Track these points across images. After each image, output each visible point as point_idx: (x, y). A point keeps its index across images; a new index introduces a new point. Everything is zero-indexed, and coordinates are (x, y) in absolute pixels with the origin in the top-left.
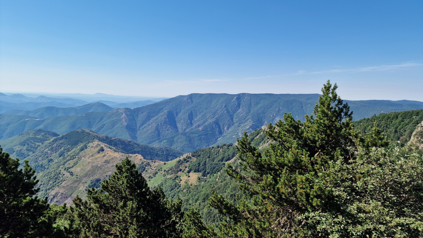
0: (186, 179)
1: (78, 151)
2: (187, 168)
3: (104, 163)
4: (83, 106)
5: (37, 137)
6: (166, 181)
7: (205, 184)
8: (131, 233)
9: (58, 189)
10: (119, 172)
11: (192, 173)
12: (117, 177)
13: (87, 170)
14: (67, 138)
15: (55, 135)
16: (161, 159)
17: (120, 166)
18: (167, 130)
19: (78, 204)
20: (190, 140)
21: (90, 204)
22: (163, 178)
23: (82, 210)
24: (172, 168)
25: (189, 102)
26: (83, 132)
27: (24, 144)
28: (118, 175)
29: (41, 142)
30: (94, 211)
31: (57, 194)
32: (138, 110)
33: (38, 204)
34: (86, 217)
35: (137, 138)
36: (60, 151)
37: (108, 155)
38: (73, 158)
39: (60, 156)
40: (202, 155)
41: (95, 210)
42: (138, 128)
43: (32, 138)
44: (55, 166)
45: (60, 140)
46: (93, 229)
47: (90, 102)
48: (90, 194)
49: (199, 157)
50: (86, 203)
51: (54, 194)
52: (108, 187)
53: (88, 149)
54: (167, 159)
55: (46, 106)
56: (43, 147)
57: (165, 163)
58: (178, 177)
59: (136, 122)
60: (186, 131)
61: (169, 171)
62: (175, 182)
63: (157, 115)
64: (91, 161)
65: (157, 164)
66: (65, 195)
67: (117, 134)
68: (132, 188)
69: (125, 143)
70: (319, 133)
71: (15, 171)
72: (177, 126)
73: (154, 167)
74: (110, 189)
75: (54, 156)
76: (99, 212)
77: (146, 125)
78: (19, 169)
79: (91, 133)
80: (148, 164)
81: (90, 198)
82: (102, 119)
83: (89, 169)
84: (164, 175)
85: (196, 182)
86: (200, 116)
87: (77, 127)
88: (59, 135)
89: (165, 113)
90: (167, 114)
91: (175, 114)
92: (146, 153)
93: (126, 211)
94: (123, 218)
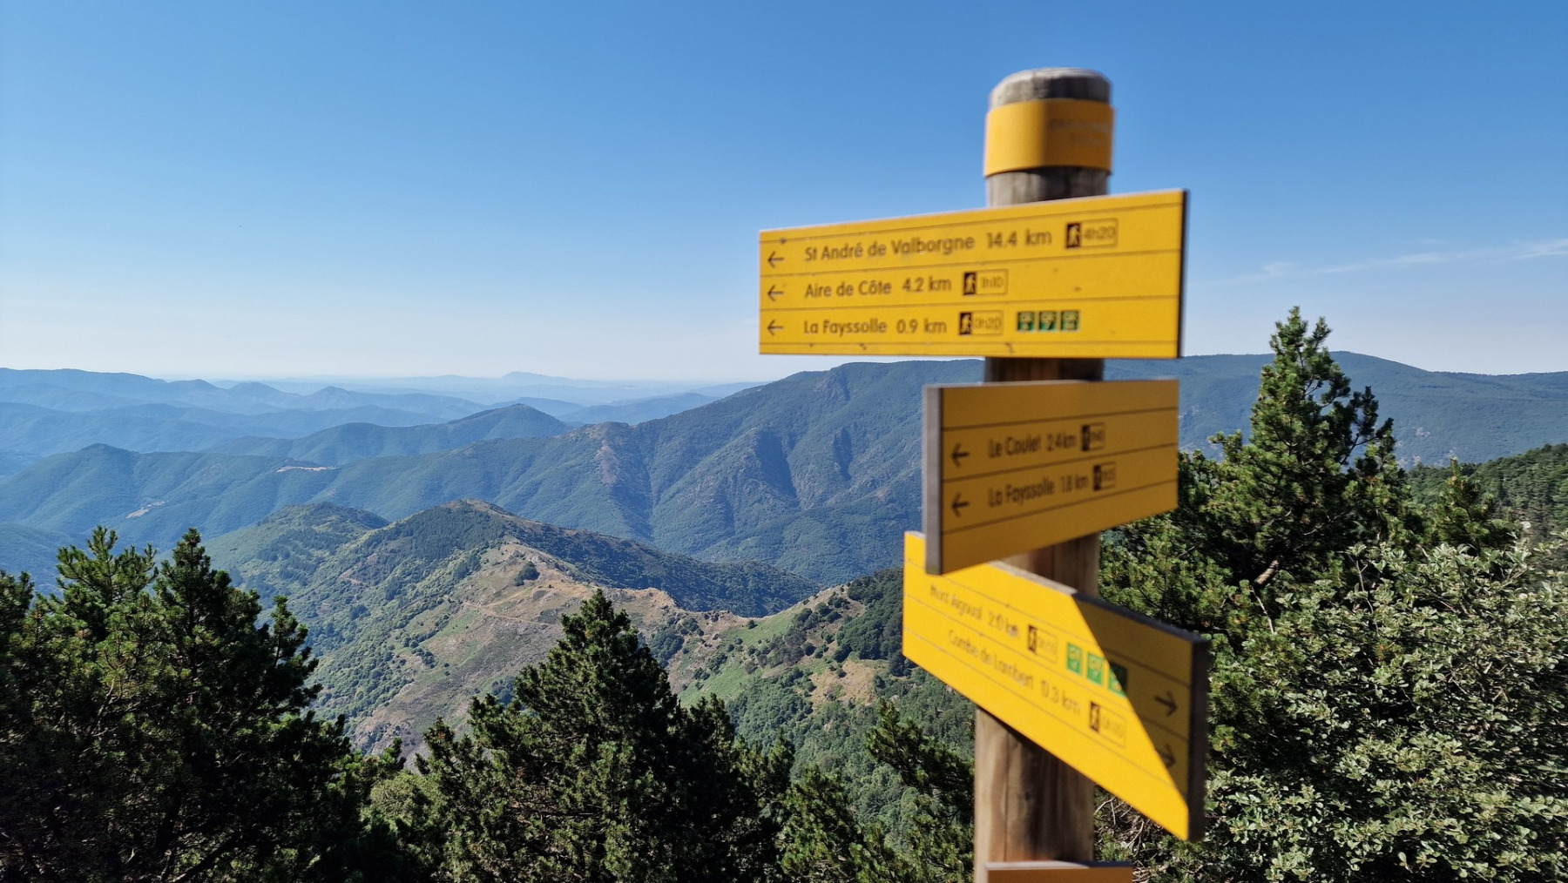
0: (831, 685)
1: (449, 578)
2: (835, 642)
3: (540, 619)
4: (464, 419)
5: (315, 528)
6: (756, 690)
7: (904, 704)
8: (614, 850)
9: (384, 711)
10: (572, 641)
11: (853, 660)
12: (568, 658)
13: (479, 647)
14: (412, 534)
15: (374, 521)
16: (737, 609)
17: (577, 621)
18: (759, 501)
19: (443, 748)
20: (842, 538)
21: (480, 751)
22: (746, 678)
23: (453, 769)
24: (778, 639)
25: (836, 397)
26: (466, 510)
27: (272, 554)
28: (569, 650)
29: (328, 546)
30: (493, 774)
31: (380, 729)
32: (653, 430)
34: (468, 791)
35: (649, 529)
36: (390, 578)
37: (553, 591)
38: (431, 602)
39: (390, 598)
40: (888, 593)
41: (497, 771)
42: (654, 493)
43: (299, 535)
44: (375, 631)
45: (390, 539)
46: (489, 832)
47: (489, 404)
48: (481, 716)
49: (878, 602)
50: (467, 743)
52: (538, 692)
53: (482, 573)
54: (759, 606)
55: (344, 421)
56: (334, 565)
57: (752, 622)
58: (800, 674)
59: (647, 474)
60: (828, 502)
61: (766, 651)
62: (791, 695)
63: (719, 446)
64: (494, 614)
65: (724, 624)
66: (409, 733)
67: (580, 516)
68: (615, 695)
69: (609, 549)
70: (1264, 498)
72: (795, 485)
73: (715, 638)
74: (544, 698)
75: (372, 594)
76: (508, 776)
77: (680, 483)
78: (258, 625)
79: (494, 513)
80: (693, 626)
81: (481, 730)
82: (530, 466)
83: (486, 643)
84: (751, 669)
85: (868, 697)
86: (880, 446)
87: (446, 492)
88: (385, 523)
89: (747, 437)
90: (758, 440)
91: (787, 440)
92: (684, 586)
93: (596, 773)
94: (587, 799)
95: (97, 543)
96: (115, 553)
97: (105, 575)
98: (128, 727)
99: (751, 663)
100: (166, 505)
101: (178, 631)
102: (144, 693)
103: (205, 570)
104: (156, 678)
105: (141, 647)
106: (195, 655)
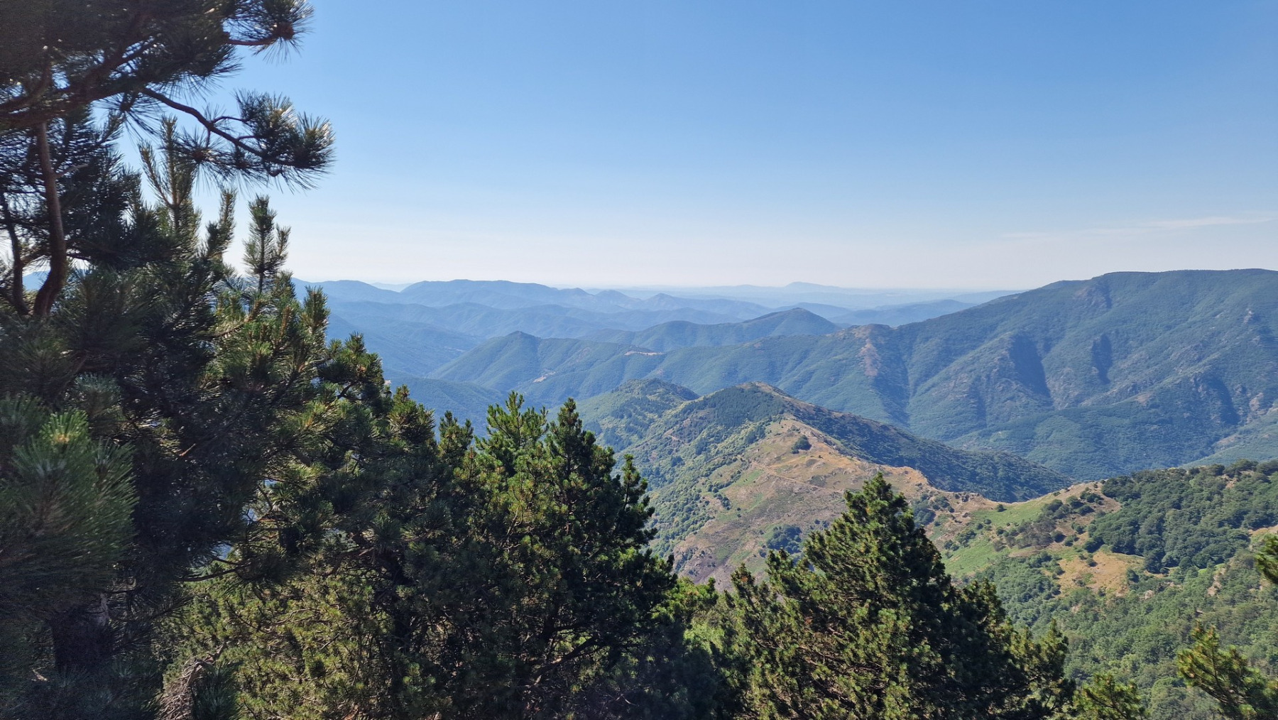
0: (1080, 572)
1: (741, 442)
2: (1087, 533)
3: (811, 482)
4: (756, 319)
5: (649, 397)
6: (1003, 566)
7: (1160, 600)
8: (893, 708)
9: (693, 538)
10: (855, 516)
11: (1105, 552)
12: (851, 530)
13: (764, 498)
14: (715, 406)
15: (689, 395)
16: (986, 493)
17: (859, 499)
18: (1012, 399)
19: (745, 590)
20: (1098, 438)
21: (775, 596)
22: (994, 554)
23: (754, 608)
24: (1027, 525)
25: (1097, 304)
26: (755, 390)
27: (620, 413)
28: (852, 523)
29: (657, 411)
30: (786, 617)
31: (691, 550)
32: (911, 333)
33: (652, 570)
34: (765, 628)
35: (906, 417)
36: (699, 438)
37: (822, 461)
38: (728, 460)
39: (699, 453)
40: (1147, 494)
41: (789, 616)
42: (911, 386)
43: (638, 402)
44: (688, 477)
45: (699, 408)
46: (783, 668)
47: (774, 307)
48: (776, 568)
49: (1135, 501)
50: (765, 589)
51: (683, 550)
52: (823, 554)
53: (766, 440)
54: (1008, 492)
55: (670, 319)
56: (661, 425)
57: (1001, 506)
58: (1048, 558)
59: (906, 370)
60: (1083, 403)
61: (1014, 533)
62: (1039, 576)
63: (973, 348)
64: (775, 474)
65: (973, 505)
66: (711, 557)
67: (846, 401)
68: (894, 568)
69: (870, 430)
71: (605, 479)
72: (1048, 386)
73: (965, 516)
74: (829, 560)
75: (686, 449)
76: (799, 623)
77: (935, 379)
78: (613, 475)
79: (777, 394)
80: (945, 503)
81: (776, 579)
82: (805, 358)
83: (769, 496)
84: (999, 547)
85: (1120, 588)
86: (1143, 353)
87: (740, 376)
88: (696, 397)
89: (1002, 340)
90: (1013, 344)
91: (1042, 345)
92: (937, 468)
93: (876, 635)
94: (869, 657)
95: (511, 403)
96: (522, 411)
97: (515, 427)
98: (526, 547)
99: (999, 542)
100: (557, 375)
101: (560, 475)
102: (537, 521)
103: (578, 430)
104: (545, 511)
105: (535, 486)
106: (571, 495)
